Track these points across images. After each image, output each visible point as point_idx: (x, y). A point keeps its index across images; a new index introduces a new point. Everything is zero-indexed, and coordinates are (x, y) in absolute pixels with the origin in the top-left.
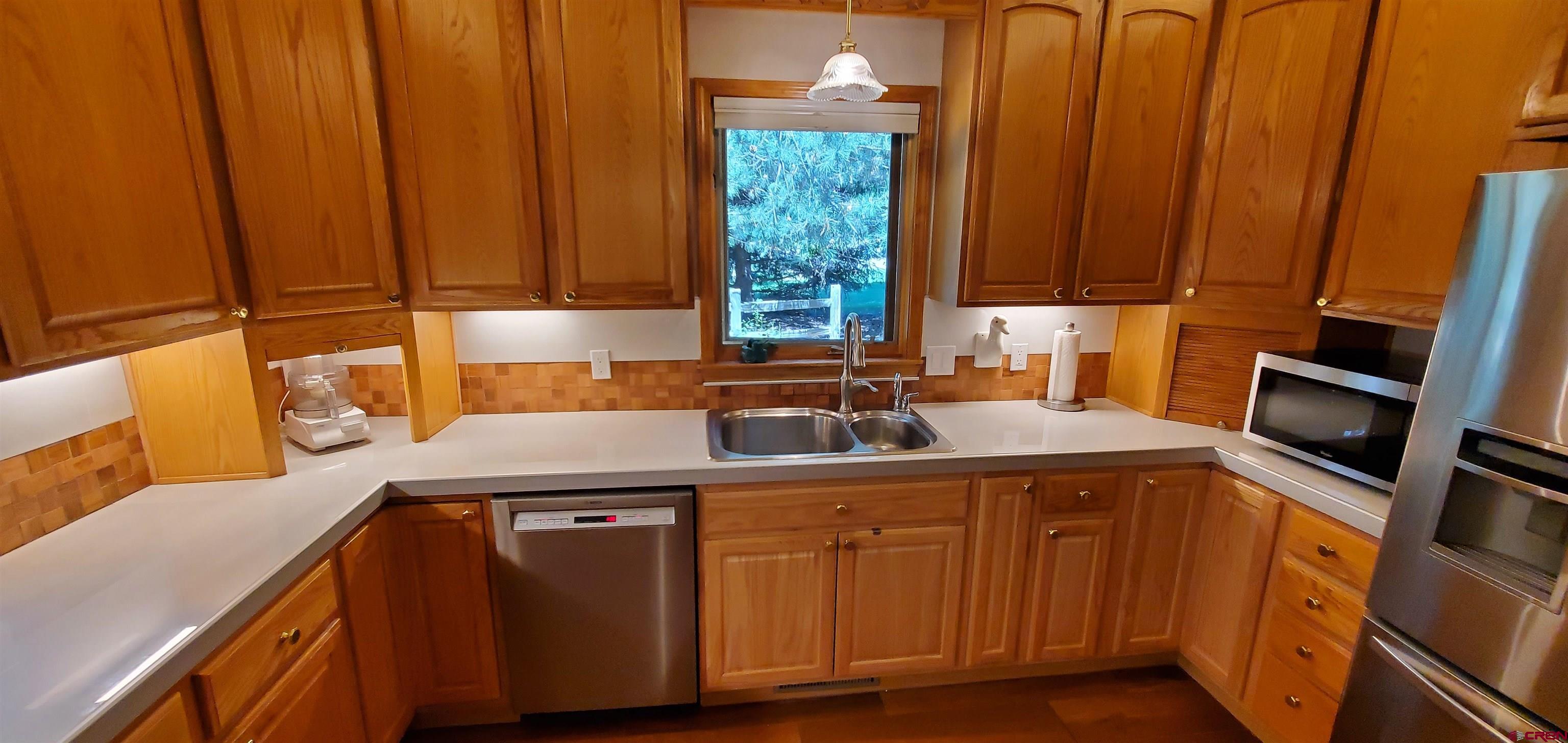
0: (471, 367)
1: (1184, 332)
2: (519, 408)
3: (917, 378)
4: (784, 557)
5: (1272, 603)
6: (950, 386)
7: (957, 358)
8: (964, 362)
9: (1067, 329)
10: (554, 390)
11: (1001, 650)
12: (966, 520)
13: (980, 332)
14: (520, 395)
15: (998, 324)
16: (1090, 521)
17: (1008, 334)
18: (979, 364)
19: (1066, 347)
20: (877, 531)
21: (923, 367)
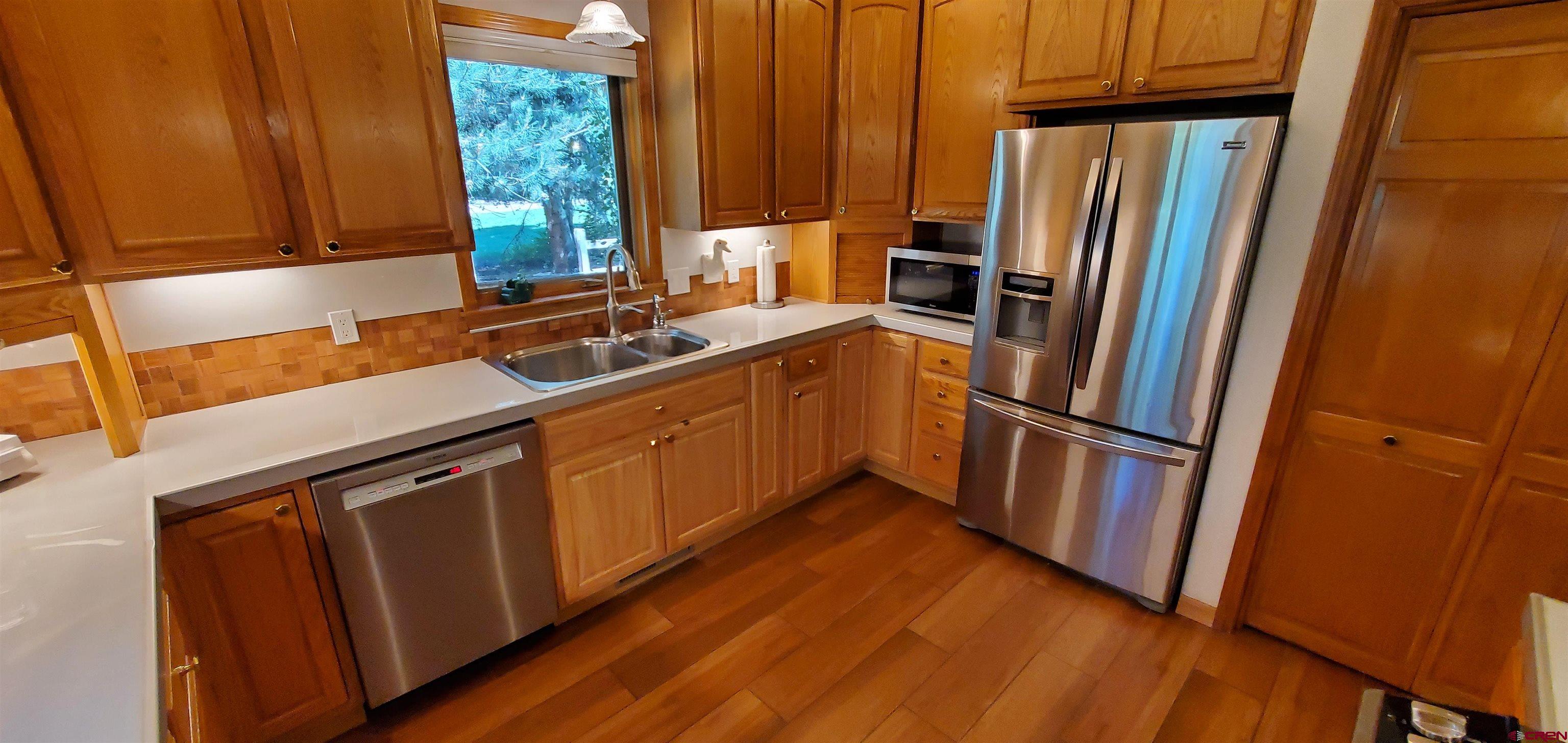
0: (150, 355)
1: (840, 240)
2: (238, 395)
3: (665, 298)
4: (619, 463)
5: (918, 402)
6: (688, 301)
7: (690, 277)
8: (696, 280)
9: (765, 244)
10: (284, 366)
11: (774, 491)
12: (742, 399)
13: (705, 254)
14: (236, 380)
15: (720, 245)
16: (817, 381)
17: (730, 252)
18: (708, 280)
19: (768, 259)
20: (686, 423)
21: (666, 290)
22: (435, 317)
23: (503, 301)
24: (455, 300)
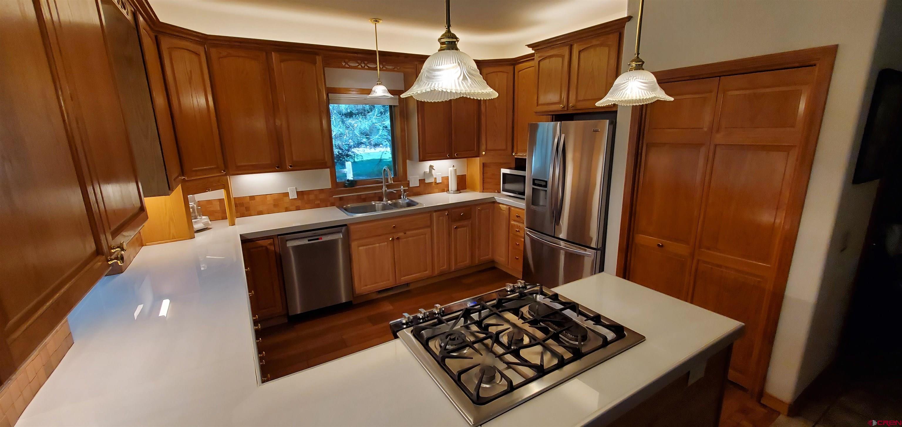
0: (239, 198)
1: (484, 166)
2: (260, 213)
3: (407, 188)
4: (378, 245)
5: (511, 235)
6: (418, 190)
7: (419, 180)
8: (422, 181)
9: (452, 167)
10: (274, 205)
11: (445, 267)
12: (431, 226)
13: (426, 171)
14: (261, 208)
15: (431, 167)
16: (465, 223)
17: (435, 170)
18: (427, 181)
19: (453, 173)
20: (405, 233)
21: (408, 184)
22: (321, 191)
23: (345, 186)
24: (330, 185)
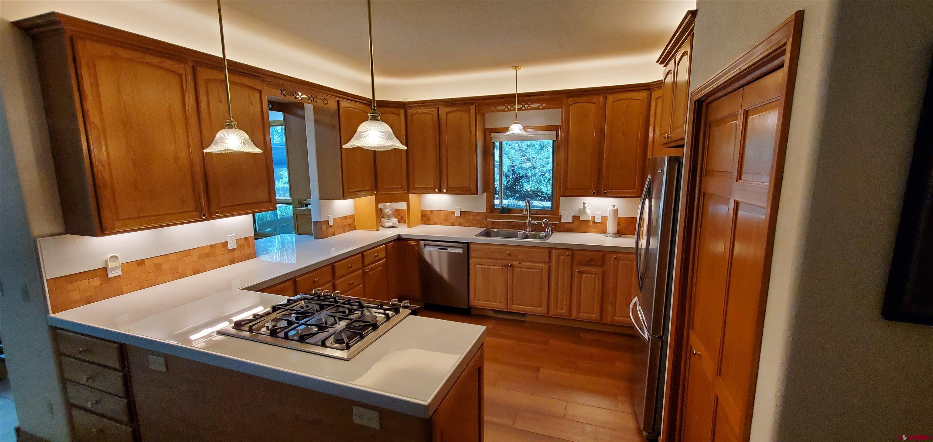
0: (424, 210)
2: (435, 224)
3: (558, 223)
4: (493, 267)
6: (571, 226)
7: (573, 216)
8: (576, 218)
9: (612, 207)
10: (445, 219)
11: (564, 311)
12: (549, 263)
13: (578, 207)
14: (436, 220)
15: (584, 204)
16: (593, 269)
17: (590, 208)
18: (582, 219)
19: (612, 214)
20: (520, 263)
21: (560, 219)
22: (479, 213)
23: (500, 213)
24: (483, 209)
